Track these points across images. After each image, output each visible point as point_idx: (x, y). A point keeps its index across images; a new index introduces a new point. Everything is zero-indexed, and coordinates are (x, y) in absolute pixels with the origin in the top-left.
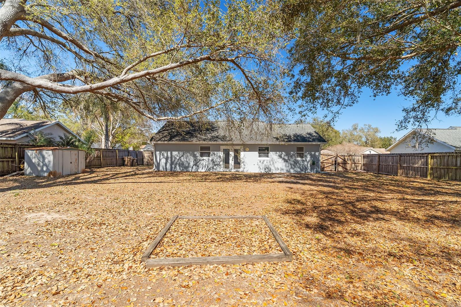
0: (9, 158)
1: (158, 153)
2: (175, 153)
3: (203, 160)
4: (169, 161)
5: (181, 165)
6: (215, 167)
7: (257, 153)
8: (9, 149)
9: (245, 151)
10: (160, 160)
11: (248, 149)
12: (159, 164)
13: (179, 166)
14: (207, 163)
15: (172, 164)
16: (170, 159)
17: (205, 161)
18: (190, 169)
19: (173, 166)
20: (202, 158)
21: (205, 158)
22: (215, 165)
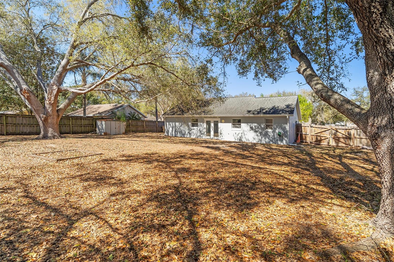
0: (91, 125)
1: (167, 123)
2: (177, 124)
3: (194, 129)
4: (174, 130)
5: (181, 132)
6: (201, 136)
7: (231, 124)
8: (91, 120)
9: (221, 122)
10: (169, 128)
11: (223, 121)
12: (168, 131)
13: (180, 133)
14: (196, 132)
15: (175, 131)
16: (174, 128)
17: (195, 130)
18: (186, 136)
19: (176, 133)
20: (193, 128)
21: (195, 128)
22: (202, 134)
